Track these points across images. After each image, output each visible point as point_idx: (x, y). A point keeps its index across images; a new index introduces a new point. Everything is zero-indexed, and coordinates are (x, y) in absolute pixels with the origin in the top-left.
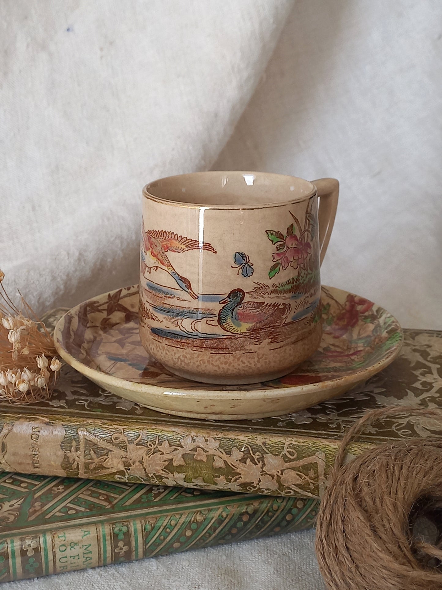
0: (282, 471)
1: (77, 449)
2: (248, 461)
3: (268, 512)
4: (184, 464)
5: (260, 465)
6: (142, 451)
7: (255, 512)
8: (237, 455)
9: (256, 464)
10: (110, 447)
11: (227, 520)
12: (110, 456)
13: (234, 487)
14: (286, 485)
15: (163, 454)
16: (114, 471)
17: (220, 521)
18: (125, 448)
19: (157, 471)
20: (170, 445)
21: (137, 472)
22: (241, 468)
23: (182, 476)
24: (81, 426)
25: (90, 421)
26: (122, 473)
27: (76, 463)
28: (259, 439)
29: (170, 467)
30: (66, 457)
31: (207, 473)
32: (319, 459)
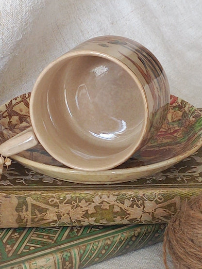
0: (155, 209)
1: (27, 210)
2: (135, 206)
3: (146, 233)
4: (95, 212)
5: (142, 207)
6: (69, 207)
7: (139, 234)
8: (127, 203)
9: (139, 207)
10: (48, 207)
11: (124, 242)
12: (48, 212)
13: (125, 222)
14: (157, 217)
15: (82, 207)
16: (50, 221)
17: (120, 242)
18: (58, 207)
19: (78, 218)
20: (86, 202)
21: (65, 220)
22: (131, 211)
23: (94, 219)
24: (28, 196)
25: (33, 192)
26: (55, 221)
27: (25, 219)
28: (141, 193)
29: (86, 215)
30: (19, 216)
31: (109, 216)
32: (177, 200)
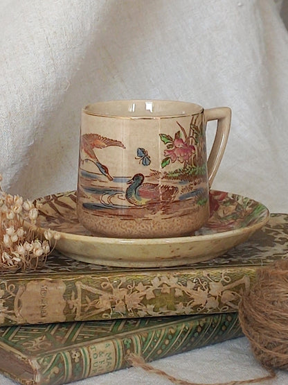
0: (222, 292)
1: (76, 297)
2: (199, 288)
3: (212, 324)
4: (154, 297)
5: (207, 289)
6: (124, 292)
7: (205, 324)
8: (190, 285)
9: (204, 290)
10: (100, 292)
11: (189, 332)
12: (100, 299)
13: (188, 310)
14: (224, 303)
15: (139, 292)
16: (103, 310)
17: (185, 332)
18: (111, 292)
19: (135, 305)
20: (144, 285)
21: (120, 309)
22: (194, 294)
23: (153, 306)
24: (77, 280)
25: (83, 276)
26: (108, 311)
27: (74, 308)
28: (205, 273)
29: (144, 301)
30: (68, 305)
31: (171, 302)
32: (246, 280)
